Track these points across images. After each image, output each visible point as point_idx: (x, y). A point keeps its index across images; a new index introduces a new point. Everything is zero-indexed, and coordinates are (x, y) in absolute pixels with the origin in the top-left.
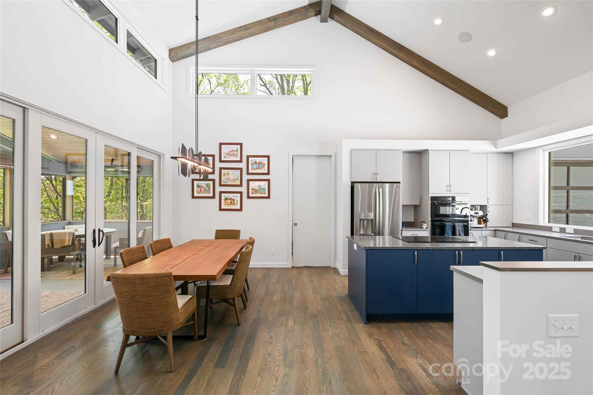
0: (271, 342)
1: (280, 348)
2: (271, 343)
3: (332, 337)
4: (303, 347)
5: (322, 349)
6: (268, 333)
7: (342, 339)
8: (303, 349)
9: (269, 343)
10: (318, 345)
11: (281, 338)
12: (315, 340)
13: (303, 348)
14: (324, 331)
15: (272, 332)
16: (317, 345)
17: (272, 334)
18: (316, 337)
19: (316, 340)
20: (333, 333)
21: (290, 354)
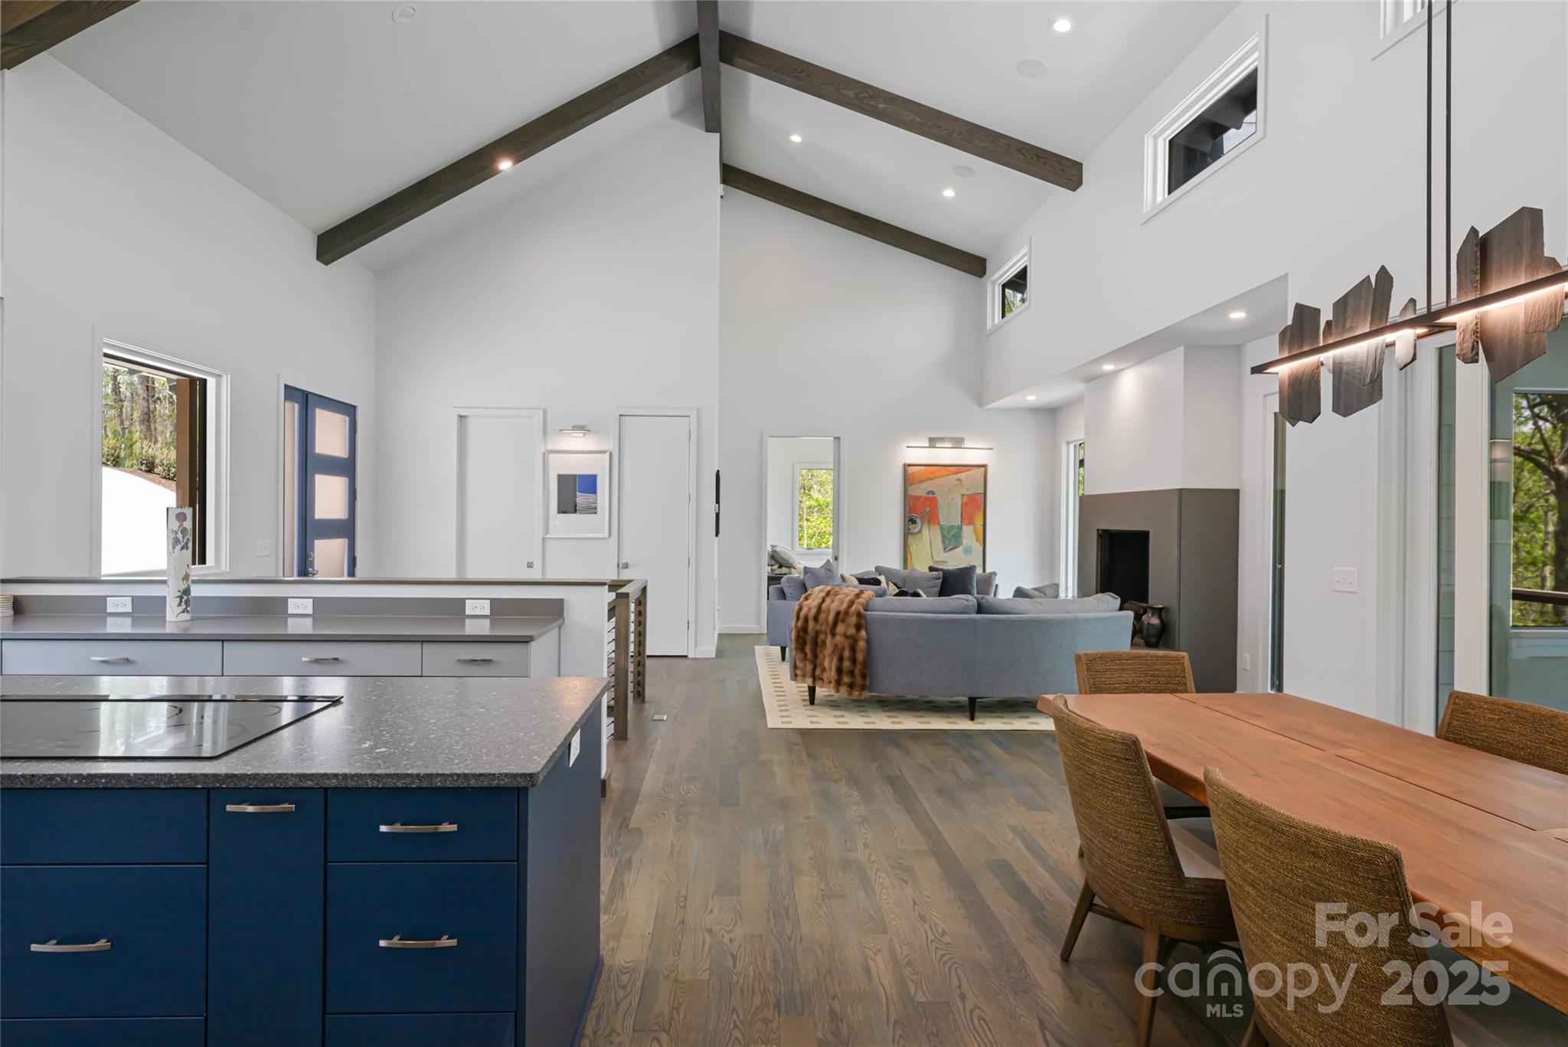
0: (917, 907)
1: (885, 893)
2: (915, 903)
3: (739, 921)
4: (823, 895)
5: (773, 890)
6: (940, 930)
7: (711, 912)
8: (823, 890)
9: (918, 902)
10: (784, 898)
11: (893, 916)
12: (790, 911)
13: (823, 893)
14: (761, 936)
15: (930, 936)
16: (787, 898)
17: (927, 926)
18: (788, 918)
19: (787, 912)
20: (731, 931)
21: (854, 880)
